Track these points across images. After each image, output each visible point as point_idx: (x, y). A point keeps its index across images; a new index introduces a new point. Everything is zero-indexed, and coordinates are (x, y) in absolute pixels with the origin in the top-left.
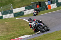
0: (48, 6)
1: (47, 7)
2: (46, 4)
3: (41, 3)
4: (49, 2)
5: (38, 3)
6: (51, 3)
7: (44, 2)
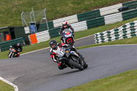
0: (29, 36)
1: (28, 39)
2: (26, 32)
3: (15, 31)
4: (32, 26)
5: (8, 30)
6: (38, 28)
7: (22, 28)
